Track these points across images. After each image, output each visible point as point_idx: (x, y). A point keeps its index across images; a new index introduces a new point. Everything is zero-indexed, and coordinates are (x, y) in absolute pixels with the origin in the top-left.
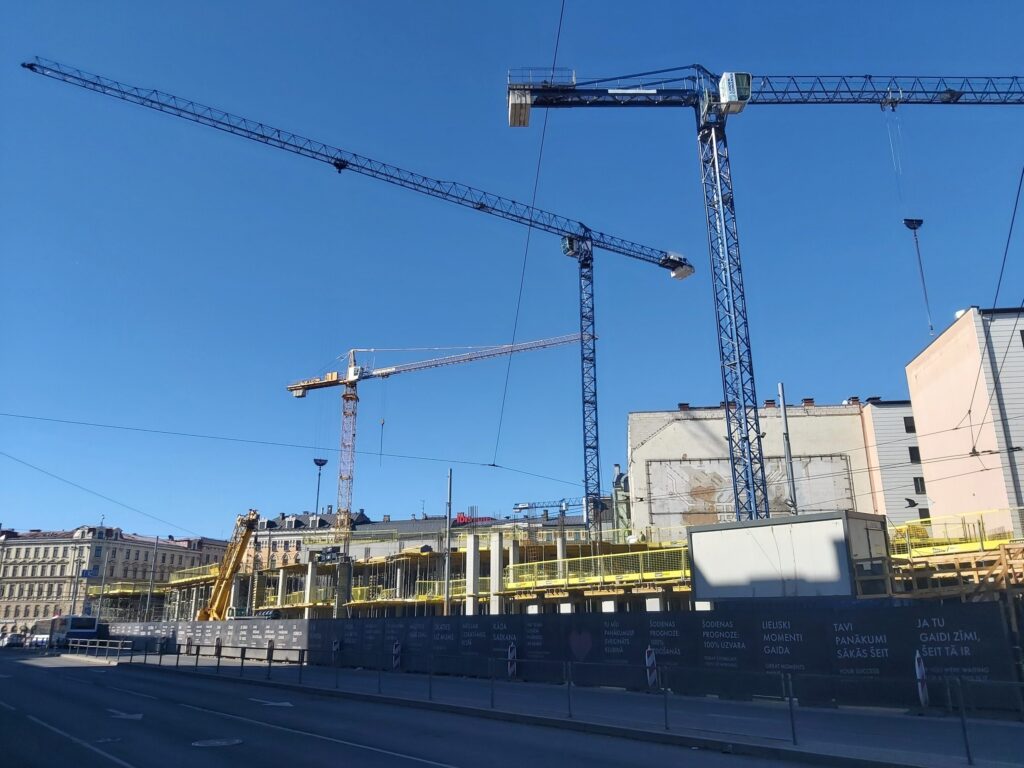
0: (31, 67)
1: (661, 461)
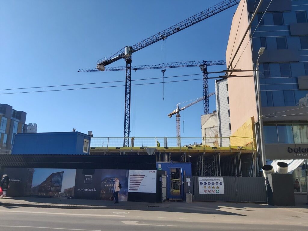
1: (208, 128)
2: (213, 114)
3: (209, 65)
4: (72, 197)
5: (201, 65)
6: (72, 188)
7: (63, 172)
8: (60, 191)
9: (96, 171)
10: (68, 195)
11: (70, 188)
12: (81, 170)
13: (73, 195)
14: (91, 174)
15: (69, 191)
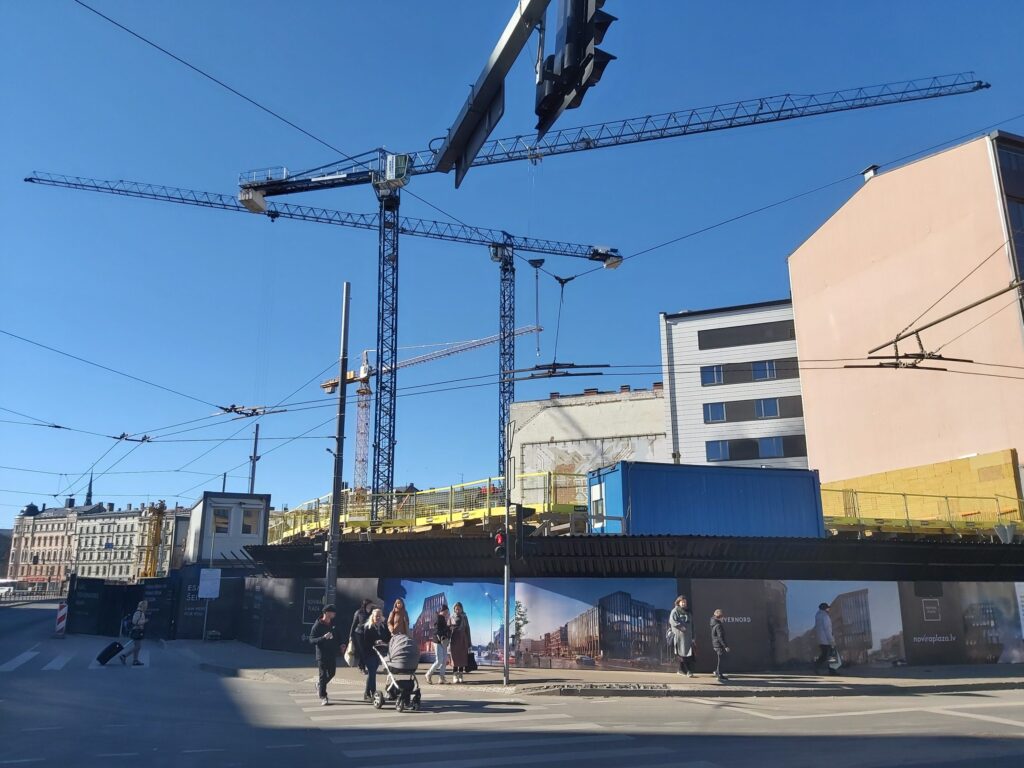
0: (30, 180)
1: (533, 444)
2: (549, 403)
3: (520, 248)
4: (901, 661)
5: (496, 245)
6: (898, 636)
7: (867, 590)
8: (871, 647)
9: (946, 586)
10: (891, 656)
11: (894, 637)
12: (910, 585)
13: (903, 656)
14: (935, 596)
15: (891, 644)
